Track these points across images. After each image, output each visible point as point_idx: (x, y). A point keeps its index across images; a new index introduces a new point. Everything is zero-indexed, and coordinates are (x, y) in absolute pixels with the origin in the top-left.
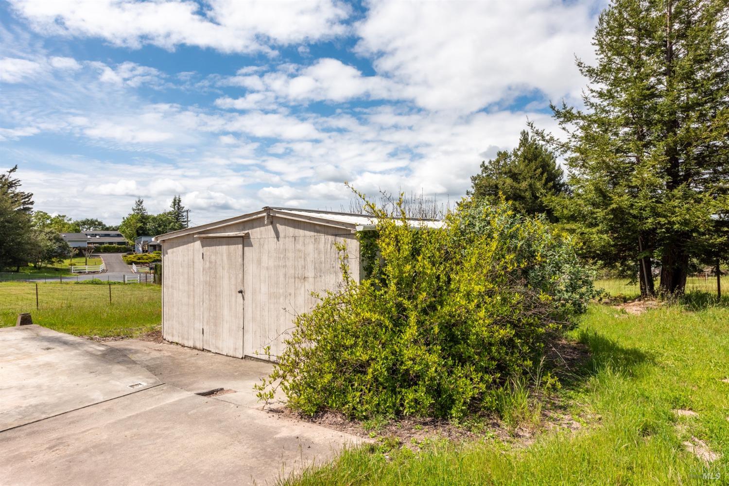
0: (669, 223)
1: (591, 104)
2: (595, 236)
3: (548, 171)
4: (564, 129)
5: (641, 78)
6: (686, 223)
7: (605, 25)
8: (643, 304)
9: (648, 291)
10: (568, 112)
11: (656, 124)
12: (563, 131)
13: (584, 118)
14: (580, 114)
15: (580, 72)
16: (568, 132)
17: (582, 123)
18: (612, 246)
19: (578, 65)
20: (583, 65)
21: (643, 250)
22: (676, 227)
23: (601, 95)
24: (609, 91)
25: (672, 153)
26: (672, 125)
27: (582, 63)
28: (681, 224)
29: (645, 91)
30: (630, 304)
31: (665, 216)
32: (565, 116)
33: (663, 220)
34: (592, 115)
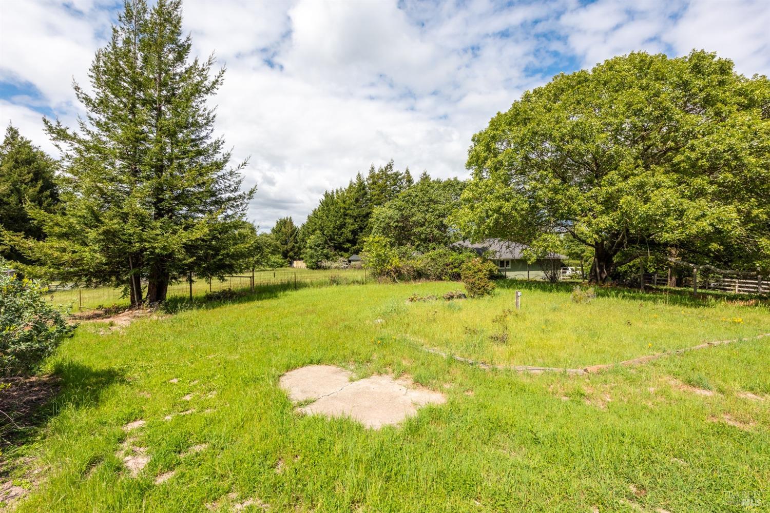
0: (152, 247)
1: (87, 131)
2: (87, 254)
3: (44, 178)
4: (57, 146)
5: (136, 123)
6: (164, 248)
7: (101, 64)
8: (131, 313)
9: (136, 302)
10: (61, 130)
11: (145, 165)
12: (56, 148)
13: (79, 141)
14: (75, 136)
15: (76, 95)
16: (62, 151)
17: (77, 145)
18: (106, 264)
19: (76, 89)
20: (80, 91)
21: (133, 268)
22: (157, 251)
23: (98, 124)
24: (106, 124)
25: (159, 190)
26: (160, 169)
27: (79, 89)
28: (162, 249)
29: (137, 135)
30: (120, 315)
31: (149, 242)
32: (58, 133)
33: (147, 245)
34: (88, 141)
